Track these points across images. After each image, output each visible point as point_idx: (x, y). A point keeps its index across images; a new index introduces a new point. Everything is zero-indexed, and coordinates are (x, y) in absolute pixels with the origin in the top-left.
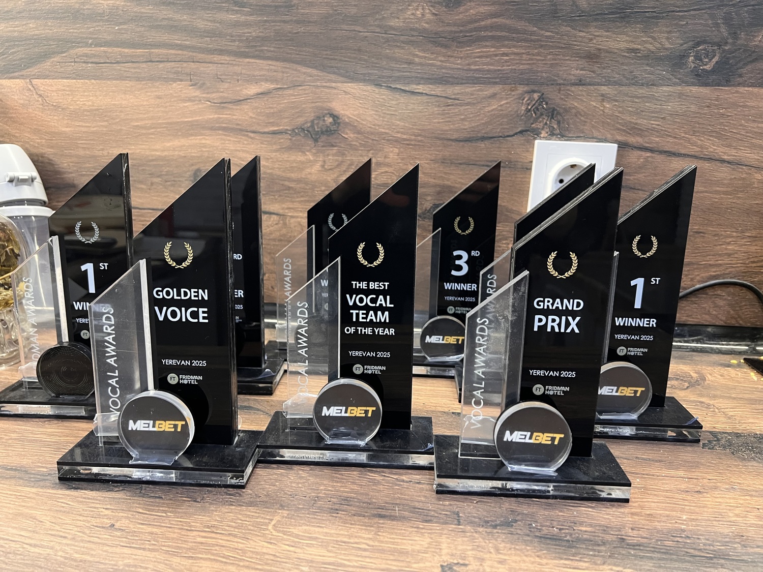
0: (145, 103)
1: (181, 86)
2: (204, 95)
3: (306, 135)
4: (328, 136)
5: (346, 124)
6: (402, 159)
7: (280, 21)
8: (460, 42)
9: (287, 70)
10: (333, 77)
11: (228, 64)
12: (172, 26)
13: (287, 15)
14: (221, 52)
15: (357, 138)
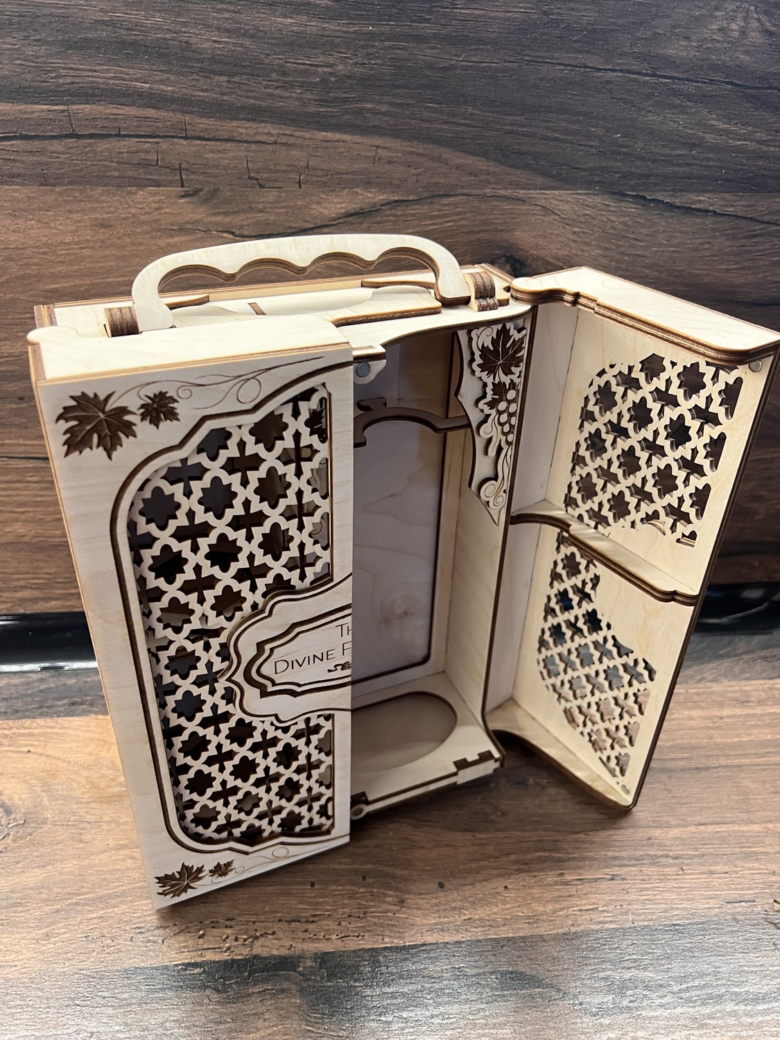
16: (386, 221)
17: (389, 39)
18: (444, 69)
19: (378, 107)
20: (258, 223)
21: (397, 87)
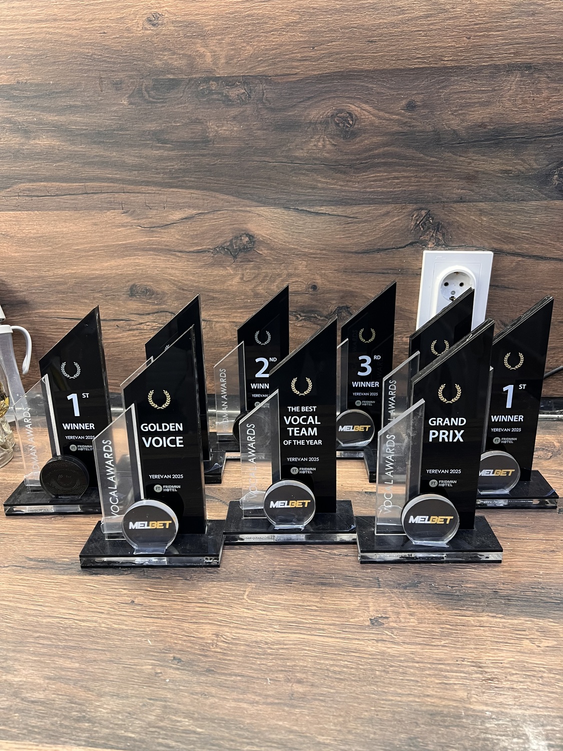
0: (83, 230)
1: (114, 214)
2: (135, 221)
3: (226, 253)
4: (246, 252)
5: (261, 242)
6: (310, 270)
7: (198, 155)
8: (356, 169)
9: (207, 197)
10: (247, 202)
11: (155, 193)
12: (103, 162)
13: (205, 149)
14: (148, 183)
15: (270, 254)
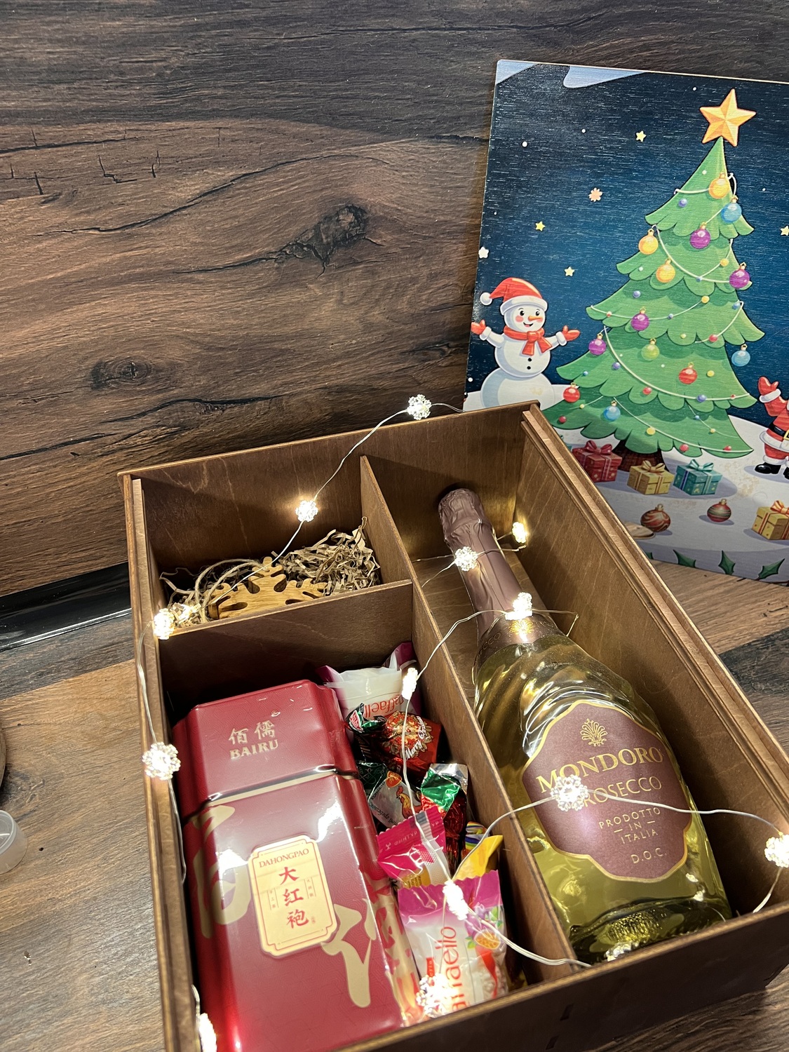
1: (18, 209)
2: (81, 218)
3: (306, 255)
4: (347, 247)
5: (378, 219)
9: (259, 134)
10: (351, 134)
11: (124, 139)
16: (239, 194)
17: (215, 28)
18: (269, 48)
19: (215, 92)
20: (120, 217)
21: (229, 71)
